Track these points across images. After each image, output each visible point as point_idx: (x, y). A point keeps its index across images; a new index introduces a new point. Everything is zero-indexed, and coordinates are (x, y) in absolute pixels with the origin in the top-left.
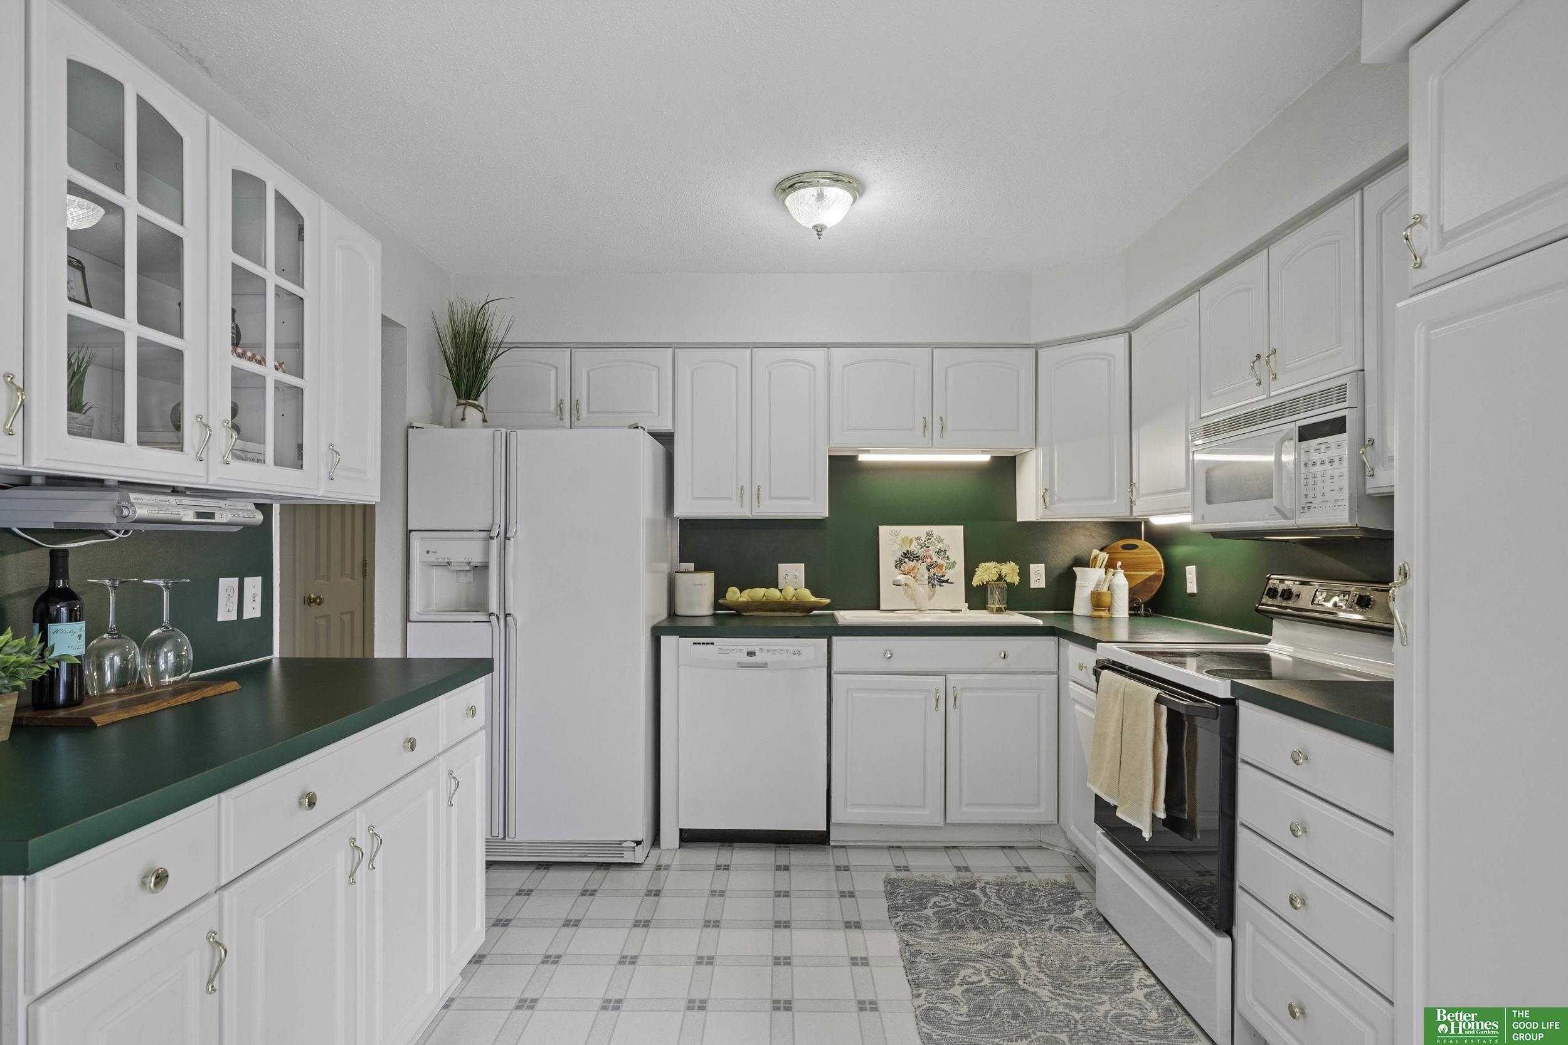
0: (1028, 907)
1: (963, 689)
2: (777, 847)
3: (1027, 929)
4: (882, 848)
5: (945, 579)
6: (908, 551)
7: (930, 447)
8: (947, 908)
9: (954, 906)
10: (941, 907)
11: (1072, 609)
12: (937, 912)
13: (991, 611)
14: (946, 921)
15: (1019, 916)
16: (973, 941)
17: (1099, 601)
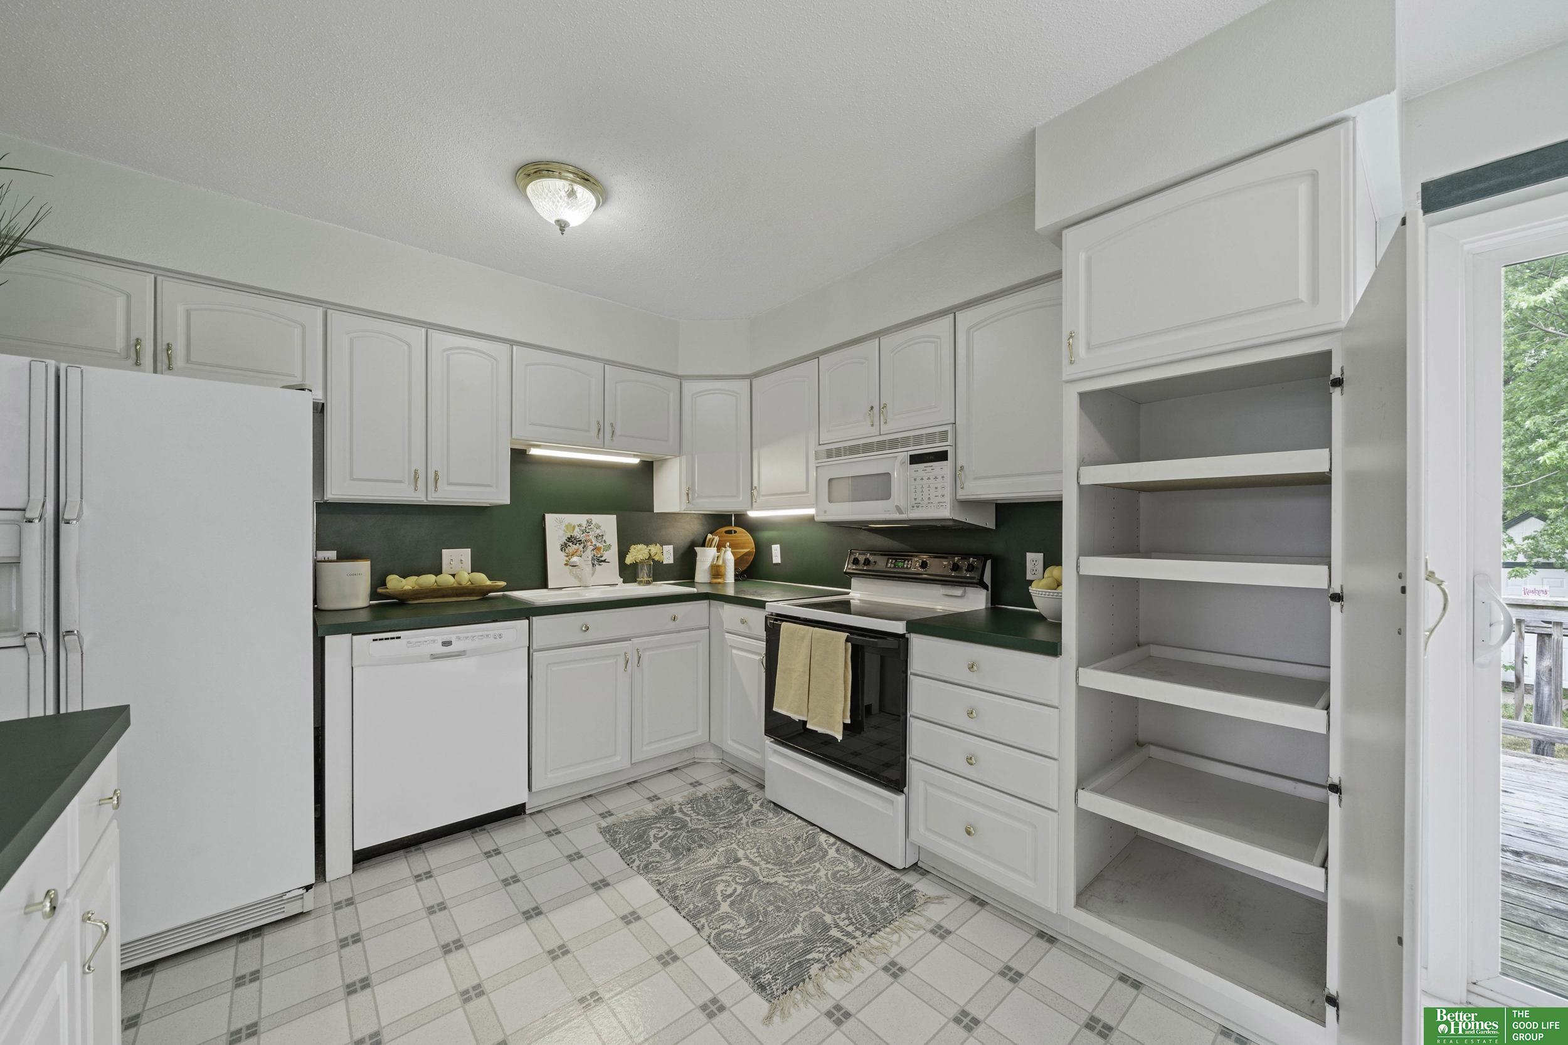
0: (721, 813)
1: (645, 649)
2: (473, 833)
3: (734, 832)
4: (575, 801)
5: (603, 559)
6: (571, 536)
7: (602, 448)
8: (667, 837)
9: (670, 833)
10: (661, 838)
11: (694, 579)
12: (661, 843)
13: (640, 583)
14: (674, 849)
15: (722, 823)
16: (706, 859)
17: (716, 572)
